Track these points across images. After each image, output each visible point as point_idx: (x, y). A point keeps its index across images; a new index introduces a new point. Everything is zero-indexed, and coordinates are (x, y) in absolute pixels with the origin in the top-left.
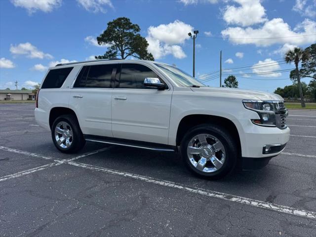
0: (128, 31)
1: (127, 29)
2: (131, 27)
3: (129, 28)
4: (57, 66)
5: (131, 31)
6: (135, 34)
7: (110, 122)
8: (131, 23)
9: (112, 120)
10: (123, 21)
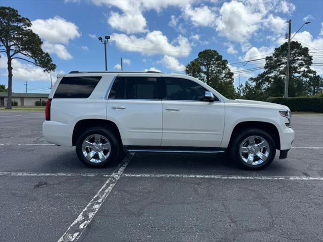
0: (15, 24)
1: (13, 22)
2: (20, 21)
3: (16, 21)
4: (70, 73)
5: (21, 24)
6: (24, 29)
7: (161, 131)
8: (19, 16)
9: (163, 129)
10: (7, 11)
